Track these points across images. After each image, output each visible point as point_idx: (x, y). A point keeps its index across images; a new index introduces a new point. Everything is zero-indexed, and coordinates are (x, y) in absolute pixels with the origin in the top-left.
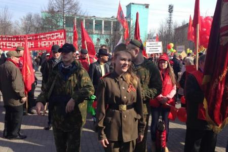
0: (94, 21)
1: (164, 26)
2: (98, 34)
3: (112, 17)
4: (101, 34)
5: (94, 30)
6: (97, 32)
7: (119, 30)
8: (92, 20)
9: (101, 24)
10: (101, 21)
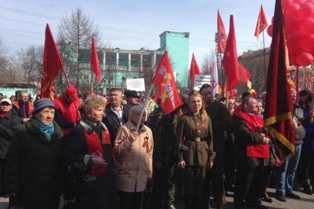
0: (118, 55)
1: (209, 60)
2: (123, 71)
3: (142, 49)
4: (127, 71)
5: (117, 66)
6: (122, 69)
7: (150, 66)
8: (115, 54)
9: (128, 58)
10: (127, 55)
